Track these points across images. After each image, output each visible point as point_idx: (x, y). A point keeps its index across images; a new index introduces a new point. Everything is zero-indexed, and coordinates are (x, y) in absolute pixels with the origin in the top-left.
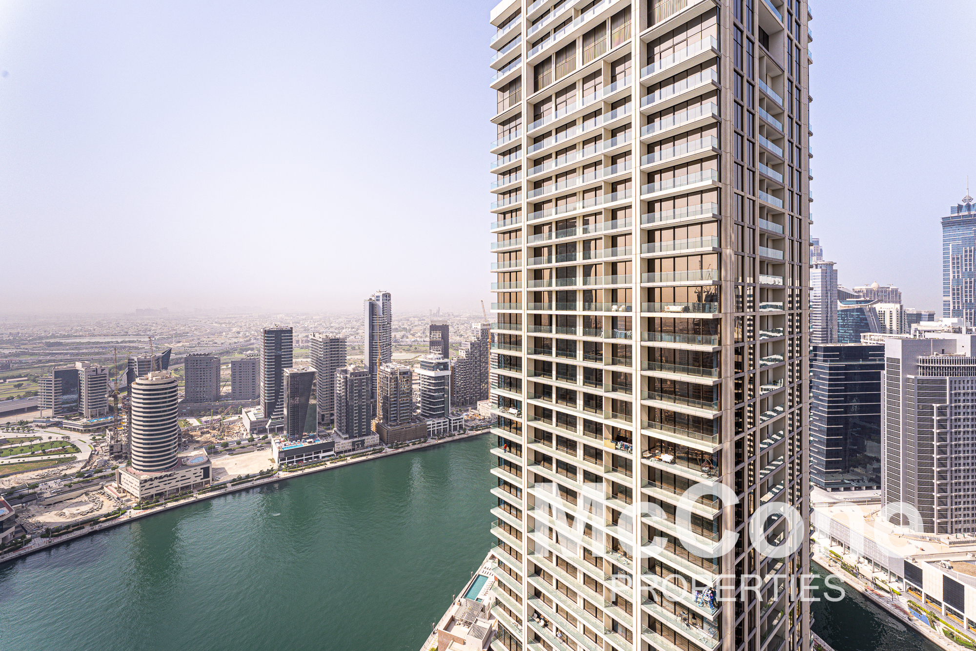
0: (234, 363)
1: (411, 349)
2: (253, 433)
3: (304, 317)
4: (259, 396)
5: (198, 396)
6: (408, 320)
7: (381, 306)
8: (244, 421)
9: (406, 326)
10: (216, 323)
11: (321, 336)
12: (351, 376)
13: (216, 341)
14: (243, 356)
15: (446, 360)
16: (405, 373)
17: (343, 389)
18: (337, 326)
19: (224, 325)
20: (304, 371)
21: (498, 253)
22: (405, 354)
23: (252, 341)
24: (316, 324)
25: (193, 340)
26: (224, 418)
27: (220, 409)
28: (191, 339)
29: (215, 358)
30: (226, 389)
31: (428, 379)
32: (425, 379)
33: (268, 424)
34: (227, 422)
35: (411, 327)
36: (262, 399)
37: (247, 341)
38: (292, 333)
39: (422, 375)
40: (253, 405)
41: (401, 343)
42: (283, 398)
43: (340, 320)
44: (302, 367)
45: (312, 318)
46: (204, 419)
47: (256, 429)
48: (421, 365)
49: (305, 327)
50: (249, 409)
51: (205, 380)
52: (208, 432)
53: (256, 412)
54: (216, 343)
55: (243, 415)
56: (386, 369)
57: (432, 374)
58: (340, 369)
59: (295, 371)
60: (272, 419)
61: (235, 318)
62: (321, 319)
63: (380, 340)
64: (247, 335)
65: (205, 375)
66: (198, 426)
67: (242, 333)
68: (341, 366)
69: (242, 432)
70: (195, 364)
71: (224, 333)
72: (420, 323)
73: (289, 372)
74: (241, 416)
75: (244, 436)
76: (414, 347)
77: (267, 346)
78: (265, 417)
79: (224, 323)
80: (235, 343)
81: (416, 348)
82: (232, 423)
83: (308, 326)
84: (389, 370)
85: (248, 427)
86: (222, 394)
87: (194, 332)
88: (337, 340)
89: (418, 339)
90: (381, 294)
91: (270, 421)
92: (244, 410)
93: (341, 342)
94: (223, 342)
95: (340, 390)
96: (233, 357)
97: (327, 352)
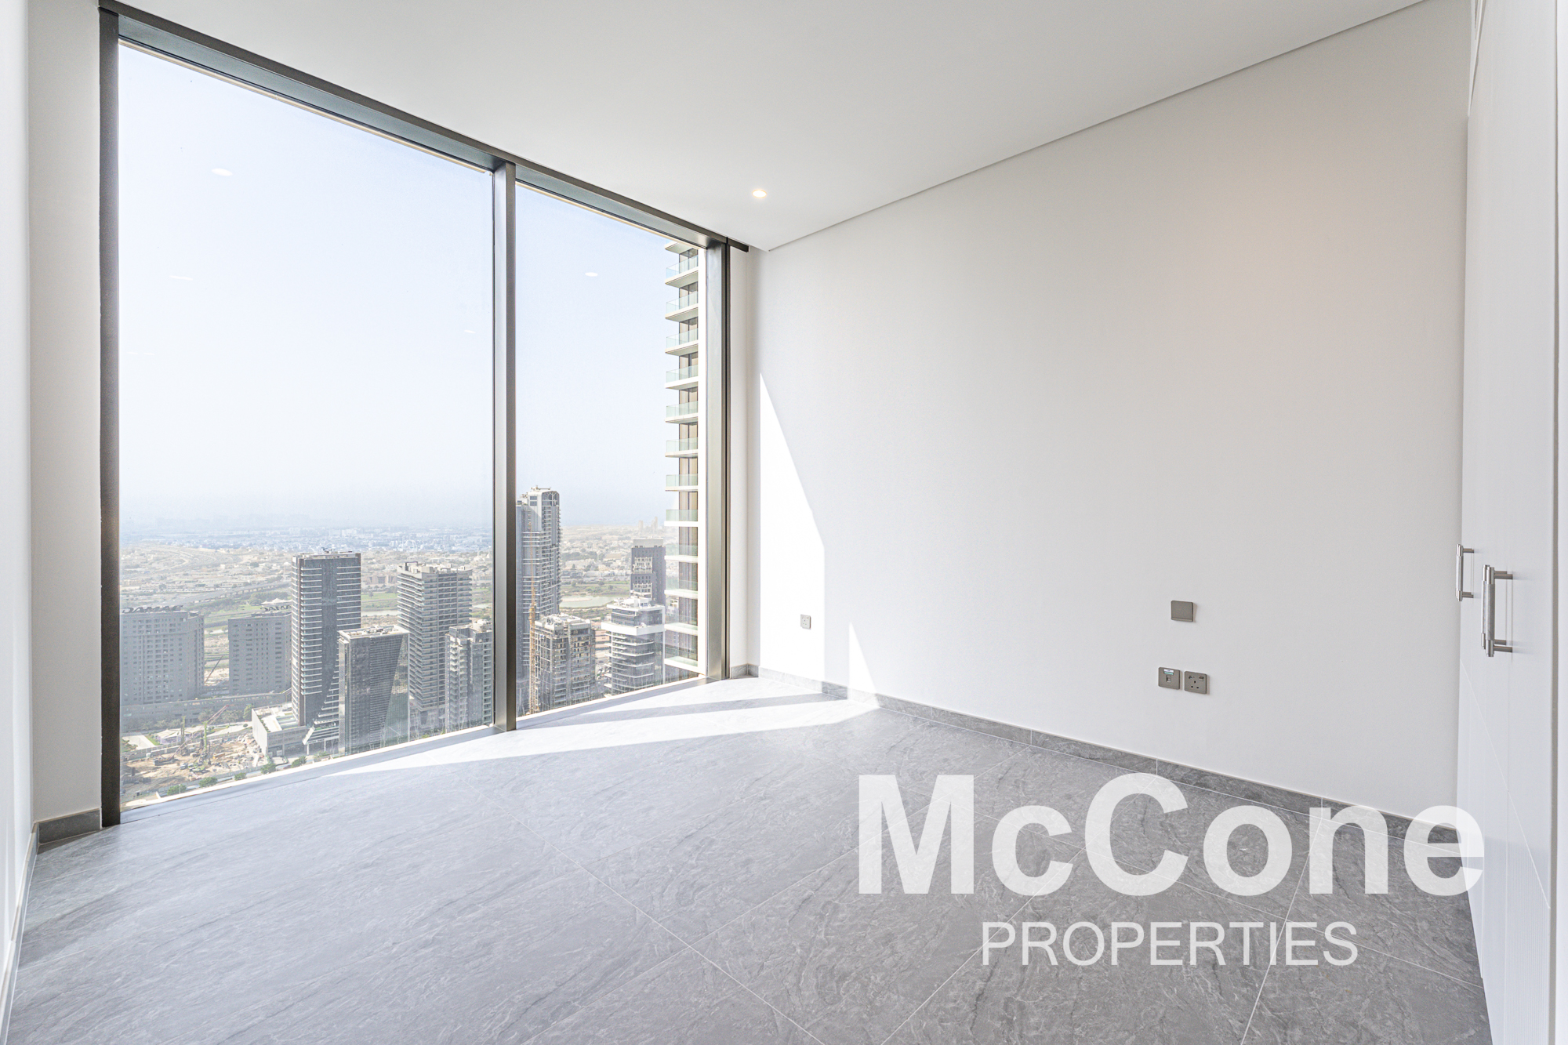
0: (233, 624)
1: (602, 588)
2: (275, 756)
3: (398, 534)
4: (289, 685)
5: (152, 690)
6: (600, 539)
7: (540, 515)
8: (255, 734)
9: (595, 549)
10: (205, 546)
11: (420, 568)
12: (477, 640)
13: (203, 581)
14: (256, 609)
15: (658, 607)
16: (581, 631)
17: (461, 664)
18: (464, 549)
19: (223, 551)
20: (381, 634)
21: (681, 423)
22: (591, 597)
23: (284, 581)
24: (422, 546)
25: (149, 580)
26: (211, 731)
27: (203, 714)
28: (145, 578)
29: (192, 615)
30: (217, 675)
31: (626, 640)
32: (619, 640)
33: (308, 736)
34: (218, 737)
35: (604, 550)
36: (294, 690)
37: (273, 580)
38: (359, 564)
39: (615, 634)
40: (277, 701)
41: (585, 579)
42: (337, 686)
43: (471, 539)
44: (377, 627)
45: (414, 537)
46: (164, 734)
47: (281, 748)
48: (613, 616)
49: (398, 553)
50: (267, 711)
51: (169, 658)
52: (173, 760)
53: (282, 714)
54: (203, 585)
55: (254, 723)
56: (547, 626)
57: (632, 631)
58: (455, 628)
59: (363, 633)
60: (316, 726)
61: (249, 536)
62: (432, 538)
63: (537, 575)
64: (274, 568)
65: (169, 648)
66: (149, 750)
67: (262, 566)
68: (461, 622)
69: (251, 754)
70: (144, 628)
71: (223, 566)
72: (621, 544)
73: (349, 637)
74: (250, 724)
75: (255, 763)
76: (607, 585)
77: (304, 590)
78: (302, 724)
79: (224, 547)
80: (246, 584)
81: (611, 588)
82: (229, 739)
83: (405, 551)
84: (552, 627)
85: (263, 744)
86: (209, 683)
87: (153, 565)
88: (453, 576)
89: (616, 571)
90: (540, 493)
91: (312, 730)
92: (255, 713)
93: (461, 579)
94: (218, 582)
95: (456, 667)
96: (240, 611)
97: (431, 598)
